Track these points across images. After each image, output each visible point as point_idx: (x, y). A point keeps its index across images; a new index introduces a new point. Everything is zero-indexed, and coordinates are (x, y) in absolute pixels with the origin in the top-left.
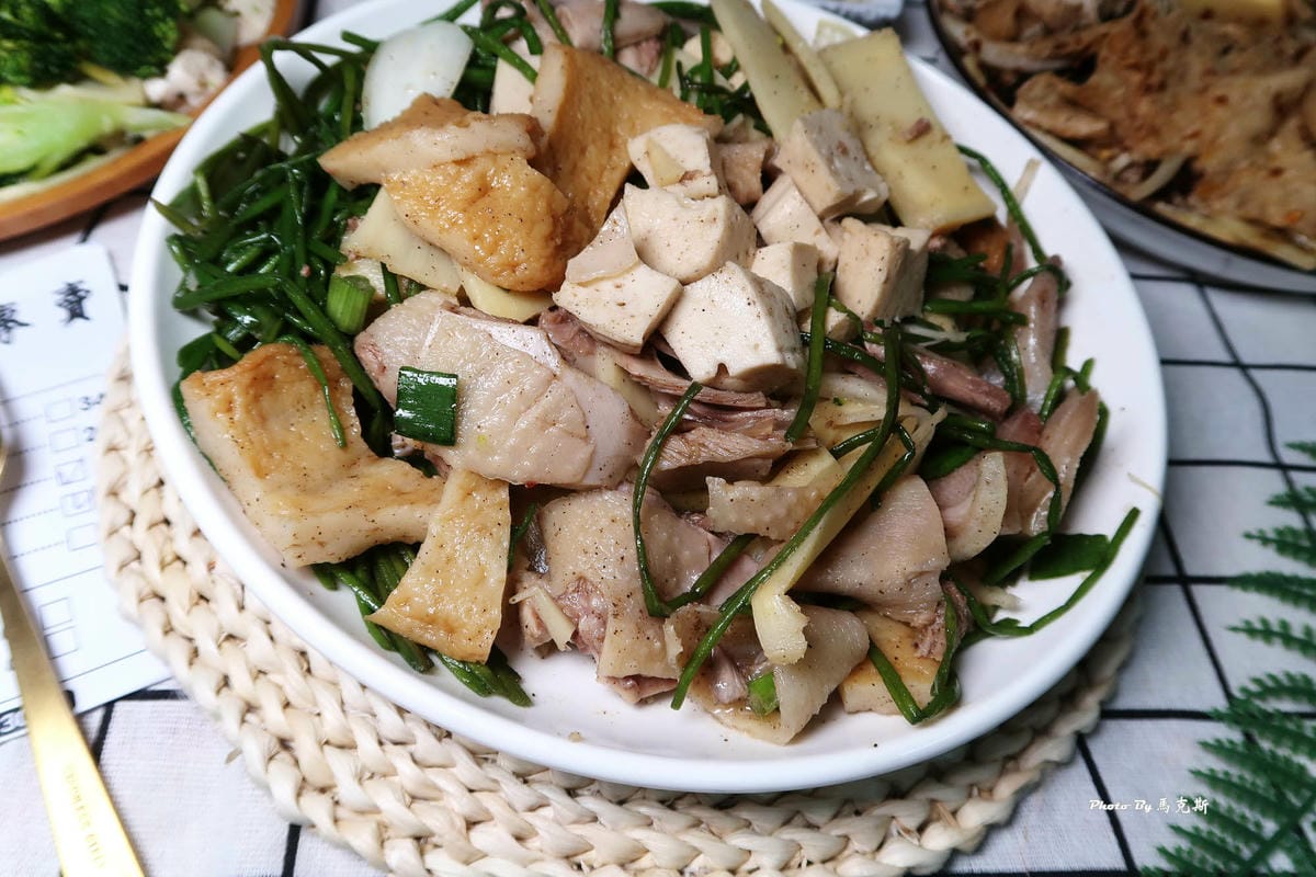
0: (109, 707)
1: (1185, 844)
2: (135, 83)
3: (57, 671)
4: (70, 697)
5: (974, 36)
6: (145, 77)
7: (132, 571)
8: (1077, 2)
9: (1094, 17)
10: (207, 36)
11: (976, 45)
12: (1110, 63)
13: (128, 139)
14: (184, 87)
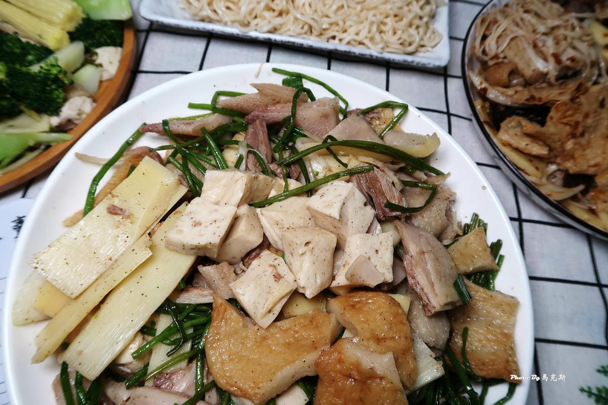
2: (45, 117)
5: (484, 85)
6: (49, 115)
8: (545, 70)
9: (553, 80)
10: (83, 89)
11: (485, 90)
12: (554, 120)
13: (43, 147)
14: (70, 117)
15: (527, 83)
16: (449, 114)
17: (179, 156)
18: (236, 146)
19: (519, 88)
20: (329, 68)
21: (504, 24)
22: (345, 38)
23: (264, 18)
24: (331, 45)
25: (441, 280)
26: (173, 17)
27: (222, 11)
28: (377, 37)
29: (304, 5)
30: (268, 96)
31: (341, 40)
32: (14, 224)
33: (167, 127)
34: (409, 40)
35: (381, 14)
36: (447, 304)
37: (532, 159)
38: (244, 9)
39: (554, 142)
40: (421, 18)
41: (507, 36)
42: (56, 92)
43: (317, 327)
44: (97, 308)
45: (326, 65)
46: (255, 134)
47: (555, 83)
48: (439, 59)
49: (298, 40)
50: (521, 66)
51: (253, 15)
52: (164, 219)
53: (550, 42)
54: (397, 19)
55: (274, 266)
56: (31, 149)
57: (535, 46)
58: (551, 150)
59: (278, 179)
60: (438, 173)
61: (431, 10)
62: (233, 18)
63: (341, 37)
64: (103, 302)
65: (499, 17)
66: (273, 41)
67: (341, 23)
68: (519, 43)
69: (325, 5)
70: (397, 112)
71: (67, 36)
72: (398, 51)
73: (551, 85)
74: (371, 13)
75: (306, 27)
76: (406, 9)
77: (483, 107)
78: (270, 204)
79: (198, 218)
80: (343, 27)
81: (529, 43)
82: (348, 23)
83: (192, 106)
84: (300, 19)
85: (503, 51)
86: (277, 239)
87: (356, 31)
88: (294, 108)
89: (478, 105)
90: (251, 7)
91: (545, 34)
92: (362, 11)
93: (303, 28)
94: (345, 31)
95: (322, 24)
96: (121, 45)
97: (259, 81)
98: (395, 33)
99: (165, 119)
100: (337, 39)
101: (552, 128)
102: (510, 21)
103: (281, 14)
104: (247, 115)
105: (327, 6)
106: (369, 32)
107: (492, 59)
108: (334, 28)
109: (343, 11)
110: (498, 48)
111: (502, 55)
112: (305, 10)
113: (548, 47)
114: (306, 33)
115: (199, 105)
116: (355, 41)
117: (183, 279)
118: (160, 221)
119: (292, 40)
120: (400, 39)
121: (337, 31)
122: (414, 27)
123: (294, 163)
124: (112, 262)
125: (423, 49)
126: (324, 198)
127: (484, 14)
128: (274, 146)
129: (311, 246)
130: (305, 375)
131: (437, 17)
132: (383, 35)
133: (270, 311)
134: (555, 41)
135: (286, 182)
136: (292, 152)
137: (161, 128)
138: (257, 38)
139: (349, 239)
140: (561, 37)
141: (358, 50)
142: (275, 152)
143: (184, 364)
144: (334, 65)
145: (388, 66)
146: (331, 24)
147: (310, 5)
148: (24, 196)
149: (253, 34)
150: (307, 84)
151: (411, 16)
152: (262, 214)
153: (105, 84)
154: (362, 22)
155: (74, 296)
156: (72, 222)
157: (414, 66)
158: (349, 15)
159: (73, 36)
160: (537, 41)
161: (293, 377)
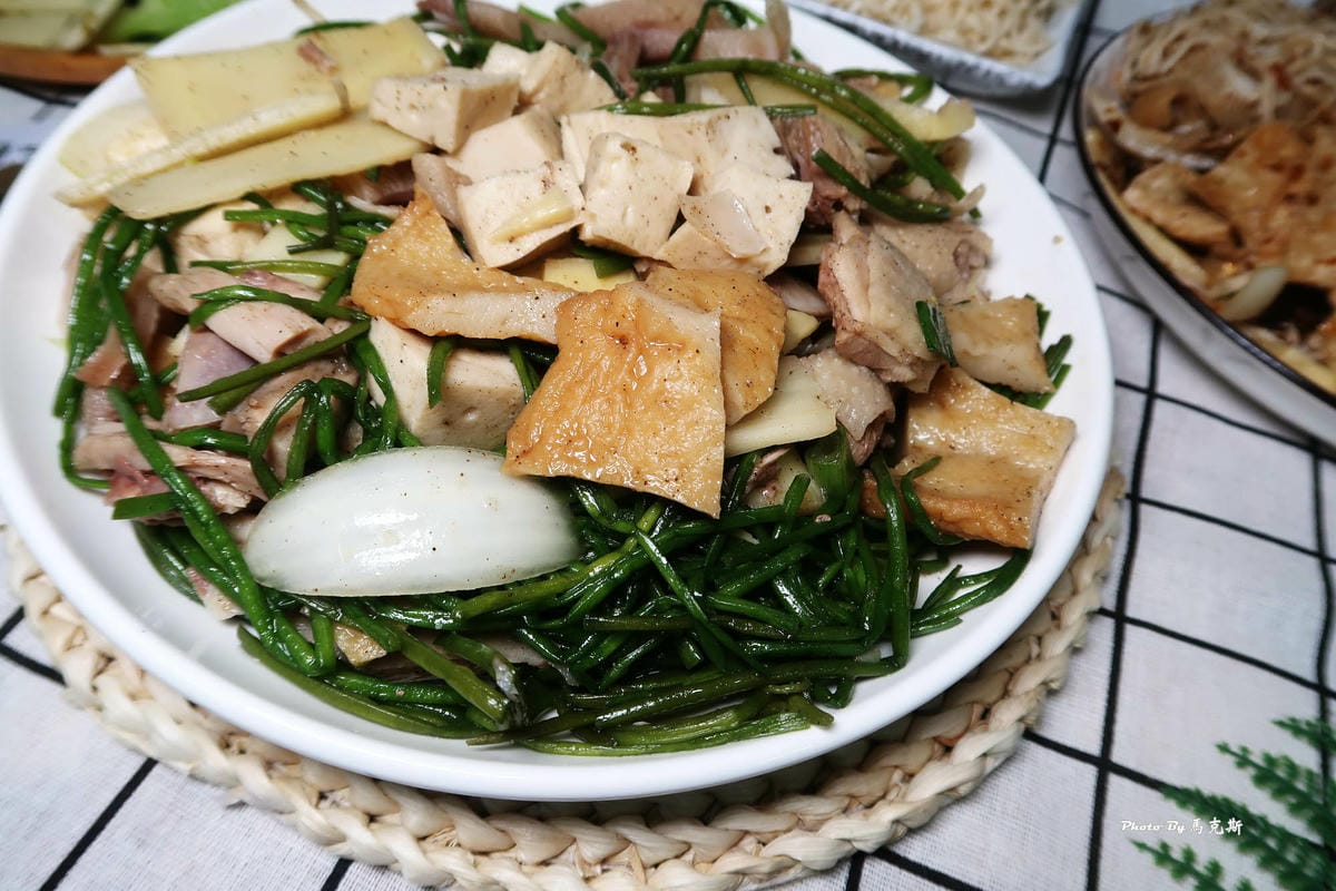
5: (1119, 116)
8: (1252, 97)
9: (1266, 114)
11: (1115, 125)
12: (1249, 160)
25: (886, 286)
33: (461, 6)
34: (979, 30)
39: (1245, 213)
57: (1240, 59)
68: (1207, 56)
70: (908, 91)
81: (1228, 57)
85: (1171, 71)
110: (1162, 63)
129: (635, 155)
133: (511, 240)
161: (503, 323)
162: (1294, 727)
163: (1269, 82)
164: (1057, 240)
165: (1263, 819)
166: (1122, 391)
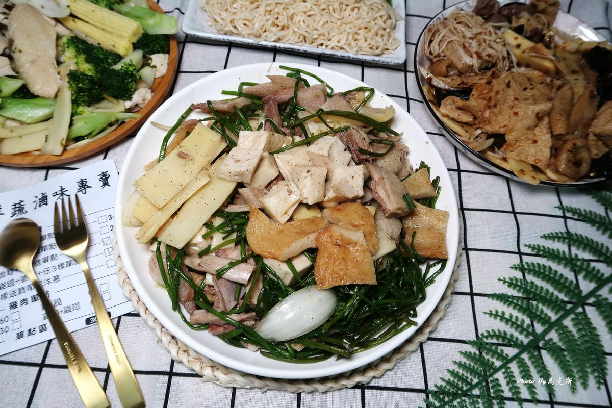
0: (120, 318)
1: (444, 384)
2: (121, 102)
3: (104, 306)
4: (109, 314)
5: (430, 75)
6: (125, 100)
7: (127, 282)
8: (471, 64)
9: (477, 70)
10: (145, 82)
11: (430, 79)
12: (475, 96)
13: (120, 122)
14: (137, 102)
15: (460, 74)
16: (408, 99)
17: (219, 124)
18: (257, 118)
19: (455, 77)
20: (319, 65)
21: (443, 32)
22: (329, 45)
23: (271, 32)
24: (320, 50)
25: (394, 194)
26: (204, 32)
27: (241, 27)
28: (353, 43)
29: (299, 21)
30: (278, 83)
31: (327, 46)
32: (100, 177)
33: (211, 106)
34: (376, 45)
35: (355, 27)
36: (399, 209)
37: (464, 125)
38: (257, 26)
39: (477, 112)
40: (385, 29)
41: (445, 40)
42: (131, 84)
43: (316, 225)
44: (175, 214)
45: (317, 64)
46: (270, 110)
47: (479, 73)
48: (398, 58)
49: (296, 47)
50: (455, 60)
51: (263, 30)
52: (213, 162)
53: (474, 44)
54: (366, 30)
55: (288, 185)
56: (111, 125)
57: (464, 47)
58: (475, 118)
59: (287, 137)
60: (396, 134)
61: (392, 24)
62: (249, 32)
63: (327, 45)
64: (179, 209)
65: (440, 27)
66: (278, 48)
67: (327, 34)
68: (454, 45)
69: (315, 22)
70: (367, 94)
71: (132, 46)
72: (368, 53)
73: (477, 74)
74: (348, 26)
75: (302, 38)
76: (373, 23)
77: (429, 91)
78: (283, 151)
79: (238, 158)
80: (328, 37)
81: (460, 46)
82: (332, 34)
83: (224, 93)
84: (297, 32)
85: (443, 51)
86: (288, 173)
87: (337, 40)
88: (296, 91)
89: (425, 89)
90: (262, 24)
91: (471, 38)
92: (341, 25)
93: (299, 38)
94: (330, 40)
95: (313, 35)
96: (168, 52)
97: (271, 74)
98: (366, 40)
99: (208, 100)
100: (324, 45)
101: (474, 102)
102: (448, 30)
103: (283, 28)
104: (264, 97)
105: (317, 22)
106: (347, 40)
107: (435, 57)
108: (322, 37)
109: (327, 26)
110: (440, 49)
111: (442, 54)
112: (301, 25)
113: (472, 48)
114: (301, 42)
115: (229, 92)
116: (337, 46)
117: (229, 196)
118: (211, 164)
119: (291, 46)
120: (370, 44)
121: (324, 40)
122: (379, 36)
123: (297, 126)
124: (182, 188)
125: (387, 51)
126: (318, 146)
127: (431, 25)
128: (283, 118)
129: (310, 173)
130: (309, 247)
131: (397, 28)
132: (357, 42)
133: (286, 213)
134: (478, 43)
135: (293, 138)
136: (296, 120)
137: (206, 106)
138: (266, 45)
139: (335, 170)
140: (482, 41)
141: (339, 53)
142: (284, 122)
143: (233, 245)
144: (322, 64)
145: (363, 64)
146: (320, 35)
147: (304, 22)
148: (105, 158)
149: (264, 43)
150: (303, 76)
151: (377, 27)
152: (278, 157)
153: (157, 80)
154: (341, 33)
155: (160, 207)
156: (150, 167)
157: (380, 64)
158: (332, 29)
159: (136, 46)
160: (465, 43)
161: (302, 247)
162: (515, 267)
163: (475, 56)
164: (427, 143)
165: (512, 296)
166: (450, 172)
